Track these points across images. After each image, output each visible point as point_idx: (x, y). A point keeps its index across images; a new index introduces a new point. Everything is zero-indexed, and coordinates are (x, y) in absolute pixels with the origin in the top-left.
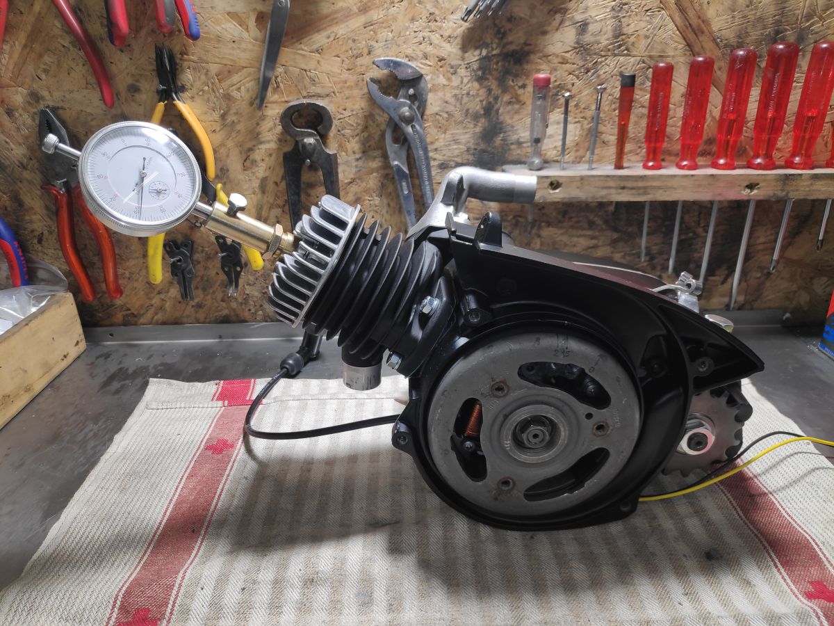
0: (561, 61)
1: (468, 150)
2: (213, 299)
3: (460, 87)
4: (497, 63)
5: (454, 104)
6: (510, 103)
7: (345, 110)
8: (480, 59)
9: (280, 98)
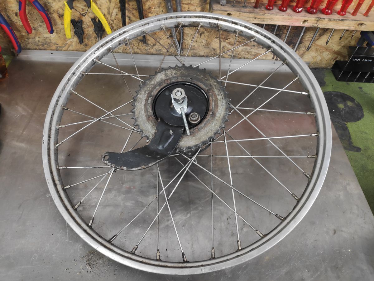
2: (91, 43)
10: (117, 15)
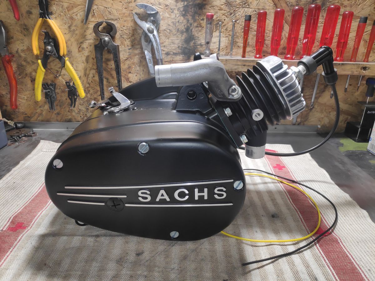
0: (219, 9)
1: (179, 47)
2: (64, 111)
3: (175, 18)
4: (191, 8)
5: (172, 26)
6: (197, 27)
7: (124, 26)
8: (184, 6)
9: (95, 20)
10: (94, 76)
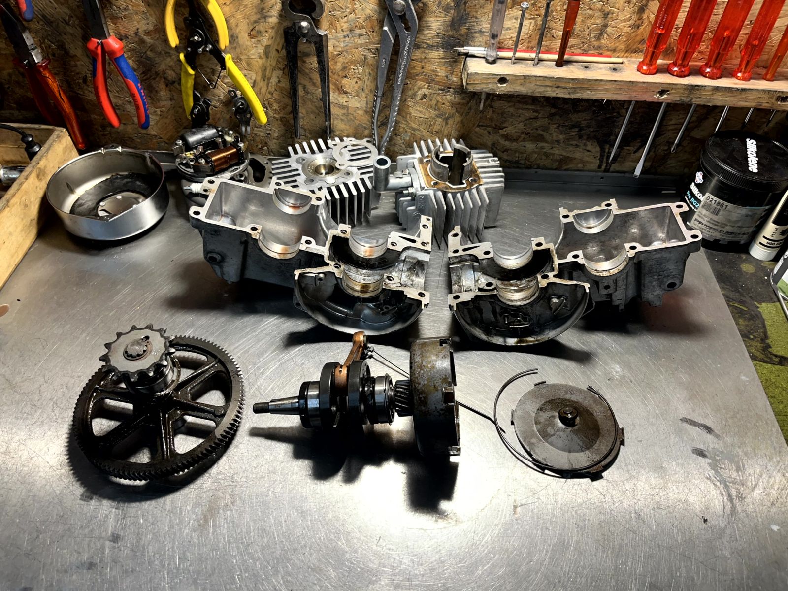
1: (438, 35)
10: (279, 81)
